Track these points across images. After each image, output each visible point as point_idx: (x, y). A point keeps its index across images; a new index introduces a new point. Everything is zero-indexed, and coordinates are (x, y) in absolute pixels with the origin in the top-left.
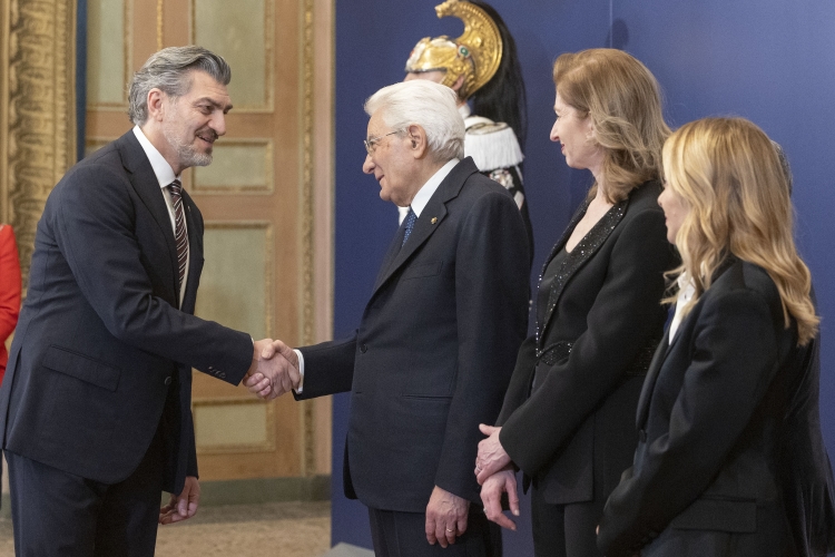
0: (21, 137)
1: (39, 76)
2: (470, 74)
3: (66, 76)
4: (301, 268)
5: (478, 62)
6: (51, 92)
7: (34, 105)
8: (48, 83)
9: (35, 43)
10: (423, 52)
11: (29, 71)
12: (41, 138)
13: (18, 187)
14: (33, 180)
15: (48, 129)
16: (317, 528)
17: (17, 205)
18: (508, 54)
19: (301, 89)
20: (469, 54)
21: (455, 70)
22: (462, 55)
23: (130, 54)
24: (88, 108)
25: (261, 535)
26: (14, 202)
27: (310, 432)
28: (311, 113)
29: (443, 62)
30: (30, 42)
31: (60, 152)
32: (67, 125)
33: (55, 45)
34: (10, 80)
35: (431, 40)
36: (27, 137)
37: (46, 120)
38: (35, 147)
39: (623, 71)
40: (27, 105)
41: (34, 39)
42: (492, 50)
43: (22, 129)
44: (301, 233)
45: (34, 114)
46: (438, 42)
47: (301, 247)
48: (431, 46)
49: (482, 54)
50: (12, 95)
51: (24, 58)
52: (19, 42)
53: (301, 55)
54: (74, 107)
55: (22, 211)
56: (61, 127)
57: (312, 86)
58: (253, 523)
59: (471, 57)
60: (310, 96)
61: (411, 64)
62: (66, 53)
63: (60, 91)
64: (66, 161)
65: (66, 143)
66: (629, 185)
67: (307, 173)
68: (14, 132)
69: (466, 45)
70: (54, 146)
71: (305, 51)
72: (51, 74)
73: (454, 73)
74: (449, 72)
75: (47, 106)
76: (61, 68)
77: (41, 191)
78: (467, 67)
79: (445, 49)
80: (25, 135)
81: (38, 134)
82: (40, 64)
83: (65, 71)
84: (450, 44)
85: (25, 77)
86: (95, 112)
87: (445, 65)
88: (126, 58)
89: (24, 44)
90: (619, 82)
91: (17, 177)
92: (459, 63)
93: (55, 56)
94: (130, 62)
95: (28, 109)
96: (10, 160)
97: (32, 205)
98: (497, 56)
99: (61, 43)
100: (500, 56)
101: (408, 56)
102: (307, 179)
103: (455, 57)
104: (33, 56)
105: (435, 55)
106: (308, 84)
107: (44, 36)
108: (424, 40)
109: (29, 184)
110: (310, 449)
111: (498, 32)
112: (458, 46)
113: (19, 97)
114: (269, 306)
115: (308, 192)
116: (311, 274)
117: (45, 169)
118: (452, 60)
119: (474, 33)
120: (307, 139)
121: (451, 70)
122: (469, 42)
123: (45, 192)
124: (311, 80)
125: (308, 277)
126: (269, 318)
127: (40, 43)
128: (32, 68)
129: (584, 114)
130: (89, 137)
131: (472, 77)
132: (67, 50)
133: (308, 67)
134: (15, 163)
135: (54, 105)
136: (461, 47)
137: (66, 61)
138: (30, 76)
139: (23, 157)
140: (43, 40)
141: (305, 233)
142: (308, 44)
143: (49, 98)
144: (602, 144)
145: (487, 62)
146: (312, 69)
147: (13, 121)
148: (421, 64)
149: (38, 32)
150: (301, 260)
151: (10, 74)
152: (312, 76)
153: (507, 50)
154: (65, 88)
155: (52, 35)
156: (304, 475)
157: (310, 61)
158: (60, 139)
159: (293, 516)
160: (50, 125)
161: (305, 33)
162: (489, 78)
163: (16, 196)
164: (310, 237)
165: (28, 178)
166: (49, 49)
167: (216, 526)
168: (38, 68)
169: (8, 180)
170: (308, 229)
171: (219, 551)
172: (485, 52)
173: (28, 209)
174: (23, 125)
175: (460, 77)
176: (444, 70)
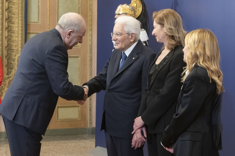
0: (9, 31)
1: (14, 14)
2: (134, 14)
3: (22, 14)
4: (88, 69)
5: (136, 11)
6: (17, 19)
7: (12, 22)
8: (17, 16)
9: (13, 5)
10: (120, 9)
11: (11, 13)
12: (14, 32)
13: (8, 46)
14: (12, 43)
15: (16, 29)
16: (92, 142)
17: (7, 51)
18: (144, 8)
19: (89, 18)
21: (129, 13)
22: (131, 9)
24: (28, 23)
25: (76, 144)
26: (7, 50)
27: (90, 115)
28: (91, 25)
30: (12, 5)
31: (20, 36)
32: (22, 28)
33: (19, 5)
34: (6, 15)
36: (11, 32)
37: (16, 27)
38: (13, 34)
39: (173, 14)
40: (11, 22)
41: (13, 4)
42: (139, 8)
43: (9, 29)
44: (88, 59)
45: (13, 25)
47: (88, 63)
48: (122, 7)
49: (136, 9)
50: (6, 20)
51: (10, 9)
52: (8, 5)
54: (24, 23)
55: (9, 52)
56: (20, 29)
57: (92, 18)
58: (74, 140)
59: (134, 10)
60: (91, 20)
61: (117, 12)
62: (22, 8)
63: (20, 19)
64: (22, 38)
65: (21, 33)
66: (175, 45)
67: (90, 42)
68: (7, 30)
70: (18, 34)
71: (90, 7)
72: (17, 13)
73: (129, 14)
74: (128, 14)
75: (16, 23)
76: (20, 12)
77: (14, 47)
78: (132, 13)
79: (127, 8)
80: (10, 31)
81: (14, 31)
82: (14, 11)
83: (21, 13)
84: (128, 6)
85: (10, 15)
86: (30, 24)
87: (126, 12)
88: (39, 9)
89: (10, 5)
90: (172, 17)
91: (8, 43)
92: (130, 11)
93: (18, 9)
94: (40, 10)
95: (11, 24)
96: (6, 38)
97: (12, 51)
99: (20, 5)
100: (142, 9)
101: (116, 10)
102: (90, 44)
104: (12, 9)
105: (124, 9)
106: (91, 17)
107: (15, 3)
108: (120, 5)
109: (11, 45)
110: (91, 120)
111: (141, 2)
112: (130, 7)
113: (8, 20)
114: (79, 79)
115: (90, 47)
116: (91, 71)
117: (16, 40)
119: (134, 3)
120: (90, 32)
121: (128, 13)
122: (133, 5)
123: (16, 47)
124: (91, 15)
125: (90, 72)
126: (79, 83)
127: (14, 5)
128: (12, 12)
130: (28, 32)
131: (134, 15)
132: (22, 7)
133: (91, 12)
134: (7, 39)
135: (18, 23)
136: (131, 7)
137: (22, 10)
138: (12, 14)
139: (9, 37)
140: (15, 4)
141: (90, 59)
142: (91, 6)
143: (17, 21)
144: (168, 34)
145: (138, 11)
146: (92, 13)
147: (6, 27)
148: (119, 12)
149: (13, 2)
150: (88, 67)
151: (6, 13)
152: (92, 14)
154: (21, 18)
155: (18, 3)
156: (89, 127)
157: (91, 10)
158: (20, 32)
159: (86, 139)
160: (17, 28)
161: (90, 2)
162: (139, 15)
163: (7, 48)
164: (91, 60)
165: (11, 43)
166: (17, 7)
167: (64, 141)
168: (14, 12)
169: (5, 44)
170: (90, 58)
171: (64, 148)
172: (137, 8)
173: (11, 52)
174: (9, 28)
175: (131, 15)
176: (126, 14)
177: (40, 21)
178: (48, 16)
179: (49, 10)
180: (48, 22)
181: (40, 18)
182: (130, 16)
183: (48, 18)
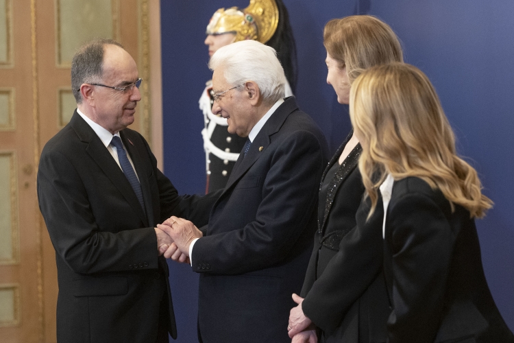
2: (254, 35)
5: (260, 26)
10: (219, 19)
19: (140, 49)
20: (253, 20)
21: (243, 33)
22: (248, 22)
23: (11, 25)
28: (148, 67)
29: (234, 26)
35: (225, 10)
42: (271, 17)
46: (232, 12)
48: (225, 15)
49: (263, 20)
53: (140, 23)
59: (255, 22)
60: (148, 55)
61: (210, 28)
69: (251, 14)
71: (142, 20)
73: (242, 35)
74: (238, 34)
78: (252, 30)
79: (236, 17)
84: (240, 13)
87: (236, 29)
88: (8, 29)
92: (246, 27)
94: (11, 31)
98: (274, 22)
100: (277, 21)
101: (208, 23)
102: (146, 116)
103: (243, 23)
105: (228, 21)
106: (146, 45)
108: (220, 10)
111: (275, 4)
112: (245, 14)
115: (147, 125)
118: (240, 25)
119: (257, 4)
120: (146, 86)
121: (240, 32)
122: (253, 11)
129: (342, 65)
131: (256, 37)
136: (247, 15)
142: (145, 15)
145: (267, 26)
148: (217, 28)
152: (148, 39)
153: (282, 16)
161: (142, 7)
162: (268, 38)
172: (266, 19)
175: (247, 37)
176: (234, 33)
177: (12, 61)
178: (33, 45)
179: (36, 28)
180: (34, 62)
181: (12, 53)
182: (246, 39)
183: (34, 49)
